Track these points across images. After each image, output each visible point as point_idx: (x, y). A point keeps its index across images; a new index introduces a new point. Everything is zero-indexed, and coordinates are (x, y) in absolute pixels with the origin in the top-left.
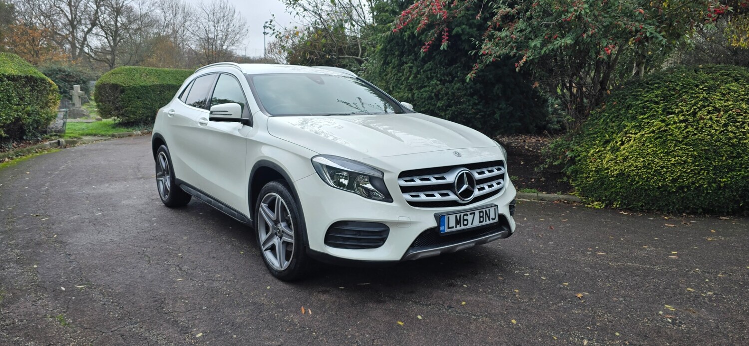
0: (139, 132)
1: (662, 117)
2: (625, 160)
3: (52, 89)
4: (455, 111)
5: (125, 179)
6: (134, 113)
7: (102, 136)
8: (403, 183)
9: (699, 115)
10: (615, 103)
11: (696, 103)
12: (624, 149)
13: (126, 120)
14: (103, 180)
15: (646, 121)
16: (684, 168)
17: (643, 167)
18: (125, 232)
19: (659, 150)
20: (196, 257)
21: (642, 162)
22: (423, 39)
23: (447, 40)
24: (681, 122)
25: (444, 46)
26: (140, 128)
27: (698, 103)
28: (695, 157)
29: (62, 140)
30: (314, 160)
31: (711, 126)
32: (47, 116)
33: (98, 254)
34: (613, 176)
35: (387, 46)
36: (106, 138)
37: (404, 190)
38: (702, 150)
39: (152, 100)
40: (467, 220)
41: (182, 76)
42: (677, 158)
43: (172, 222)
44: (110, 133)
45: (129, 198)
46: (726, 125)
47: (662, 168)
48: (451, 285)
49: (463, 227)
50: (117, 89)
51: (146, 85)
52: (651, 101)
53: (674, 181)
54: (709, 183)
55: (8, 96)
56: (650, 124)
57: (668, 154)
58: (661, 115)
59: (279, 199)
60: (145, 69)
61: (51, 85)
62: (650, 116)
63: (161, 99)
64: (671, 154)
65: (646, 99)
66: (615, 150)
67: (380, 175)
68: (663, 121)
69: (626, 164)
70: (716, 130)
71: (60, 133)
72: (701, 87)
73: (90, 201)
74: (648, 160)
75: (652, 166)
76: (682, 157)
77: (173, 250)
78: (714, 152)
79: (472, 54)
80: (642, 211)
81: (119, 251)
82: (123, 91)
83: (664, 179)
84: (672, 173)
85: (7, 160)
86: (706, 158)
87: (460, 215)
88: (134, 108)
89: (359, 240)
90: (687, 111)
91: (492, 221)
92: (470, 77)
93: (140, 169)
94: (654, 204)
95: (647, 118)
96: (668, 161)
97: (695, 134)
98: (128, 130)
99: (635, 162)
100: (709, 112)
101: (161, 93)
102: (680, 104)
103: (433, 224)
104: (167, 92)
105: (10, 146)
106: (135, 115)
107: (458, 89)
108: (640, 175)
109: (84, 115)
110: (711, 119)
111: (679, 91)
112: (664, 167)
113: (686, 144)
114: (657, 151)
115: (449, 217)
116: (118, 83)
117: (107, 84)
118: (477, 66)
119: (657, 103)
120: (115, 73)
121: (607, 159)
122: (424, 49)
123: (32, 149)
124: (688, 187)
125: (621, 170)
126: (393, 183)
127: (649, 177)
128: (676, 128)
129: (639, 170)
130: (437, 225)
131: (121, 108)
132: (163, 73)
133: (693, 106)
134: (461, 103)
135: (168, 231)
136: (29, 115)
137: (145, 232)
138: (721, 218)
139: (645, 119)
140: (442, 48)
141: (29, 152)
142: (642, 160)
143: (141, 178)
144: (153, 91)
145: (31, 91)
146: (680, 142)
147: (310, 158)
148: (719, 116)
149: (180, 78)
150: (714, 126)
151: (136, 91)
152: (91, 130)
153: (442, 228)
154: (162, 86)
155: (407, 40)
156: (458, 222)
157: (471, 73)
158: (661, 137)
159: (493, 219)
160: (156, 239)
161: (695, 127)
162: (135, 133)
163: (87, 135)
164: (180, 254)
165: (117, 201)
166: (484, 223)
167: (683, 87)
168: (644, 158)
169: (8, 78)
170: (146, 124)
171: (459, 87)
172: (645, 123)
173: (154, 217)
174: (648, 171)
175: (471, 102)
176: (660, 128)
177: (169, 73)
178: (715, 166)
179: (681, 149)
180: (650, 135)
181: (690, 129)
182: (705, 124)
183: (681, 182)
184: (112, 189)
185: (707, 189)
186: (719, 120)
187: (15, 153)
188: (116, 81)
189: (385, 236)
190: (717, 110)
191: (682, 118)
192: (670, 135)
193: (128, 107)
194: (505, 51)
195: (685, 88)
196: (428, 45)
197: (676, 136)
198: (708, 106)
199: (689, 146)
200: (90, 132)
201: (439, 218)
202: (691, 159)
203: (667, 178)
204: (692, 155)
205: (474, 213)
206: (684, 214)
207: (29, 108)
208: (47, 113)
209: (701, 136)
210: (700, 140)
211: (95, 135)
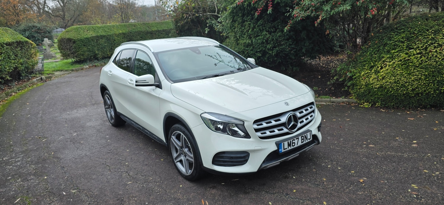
0: (87, 66)
1: (406, 51)
2: (383, 78)
3: (33, 46)
4: (278, 50)
5: (85, 105)
6: (83, 55)
7: (66, 71)
8: (256, 127)
9: (429, 49)
10: (376, 42)
11: (427, 42)
12: (382, 72)
13: (79, 59)
14: (73, 107)
15: (396, 54)
16: (419, 82)
17: (395, 82)
18: (92, 148)
19: (404, 72)
20: (136, 166)
21: (394, 79)
22: (256, 6)
23: (271, 7)
24: (418, 54)
25: (270, 11)
26: (88, 64)
27: (428, 42)
28: (426, 76)
29: (43, 77)
30: (202, 115)
31: (436, 56)
32: (32, 63)
33: (80, 166)
34: (376, 88)
35: (233, 10)
36: (68, 72)
37: (257, 130)
38: (430, 71)
39: (92, 46)
40: (294, 143)
41: (109, 29)
42: (415, 77)
43: (119, 139)
44: (71, 68)
45: (90, 120)
47: (406, 83)
48: (286, 177)
49: (292, 147)
50: (71, 41)
51: (88, 37)
52: (399, 41)
53: (413, 90)
54: (434, 91)
55: (8, 55)
56: (398, 56)
57: (409, 74)
58: (406, 50)
59: (182, 136)
60: (86, 27)
61: (32, 44)
62: (398, 51)
63: (98, 45)
64: (411, 74)
66: (377, 72)
67: (242, 123)
68: (407, 54)
69: (384, 81)
70: (439, 59)
71: (41, 72)
72: (430, 31)
73: (68, 124)
74: (398, 78)
75: (400, 82)
76: (418, 76)
77: (122, 160)
78: (438, 72)
79: (287, 15)
80: (394, 108)
81: (92, 163)
82: (74, 42)
83: (407, 89)
84: (412, 86)
85: (13, 94)
86: (433, 76)
87: (290, 141)
88: (83, 52)
89: (232, 162)
90: (422, 47)
91: (309, 141)
92: (287, 29)
93: (93, 97)
94: (401, 104)
95: (397, 52)
96: (410, 79)
97: (426, 62)
98: (80, 66)
99: (390, 79)
100: (435, 47)
101: (97, 41)
102: (417, 43)
103: (275, 148)
104: (101, 40)
105: (14, 84)
106: (84, 56)
107: (280, 36)
108: (392, 88)
109: (53, 57)
110: (436, 51)
111: (417, 34)
112: (407, 82)
113: (421, 68)
114: (403, 73)
115: (284, 144)
116: (71, 37)
117: (65, 38)
118: (291, 22)
119: (403, 42)
120: (68, 31)
121: (372, 78)
122: (257, 13)
123: (27, 85)
124: (422, 93)
125: (381, 85)
126: (250, 127)
127: (398, 89)
128: (415, 58)
129: (392, 84)
130: (277, 149)
131: (75, 53)
132: (97, 28)
133: (425, 43)
134: (281, 45)
135: (117, 145)
136: (22, 64)
137: (104, 147)
138: (441, 111)
139: (396, 52)
140: (268, 12)
141: (26, 87)
142: (394, 78)
143: (95, 104)
144: (92, 40)
145: (21, 50)
146: (417, 67)
147: (200, 114)
148: (441, 50)
149: (107, 30)
150: (438, 56)
151: (82, 42)
152: (59, 67)
153: (280, 150)
154: (97, 37)
155: (246, 7)
156: (289, 145)
157: (287, 26)
158: (406, 64)
159: (309, 139)
160: (111, 152)
161: (426, 57)
162: (85, 67)
163: (57, 71)
164: (127, 164)
165: (83, 123)
166: (304, 142)
167: (419, 31)
168: (395, 77)
169: (6, 44)
170: (91, 60)
171: (280, 35)
172: (396, 55)
173: (107, 135)
174: (397, 85)
175: (288, 44)
176: (405, 58)
177: (100, 28)
178: (438, 80)
179: (418, 71)
180: (399, 63)
181: (423, 58)
182: (433, 55)
183: (417, 91)
184: (79, 113)
185: (433, 94)
186: (441, 52)
187: (17, 89)
188: (69, 36)
189: (248, 158)
191: (418, 51)
192: (411, 63)
193: (79, 52)
194: (308, 13)
195: (420, 32)
196: (260, 10)
197: (415, 63)
198: (435, 43)
199: (423, 69)
200: (58, 69)
201: (278, 144)
202: (424, 77)
203: (409, 88)
204: (424, 75)
205: (298, 138)
206: (419, 109)
207: (21, 61)
208: (32, 62)
209: (430, 62)
210: (429, 65)
211: (62, 71)
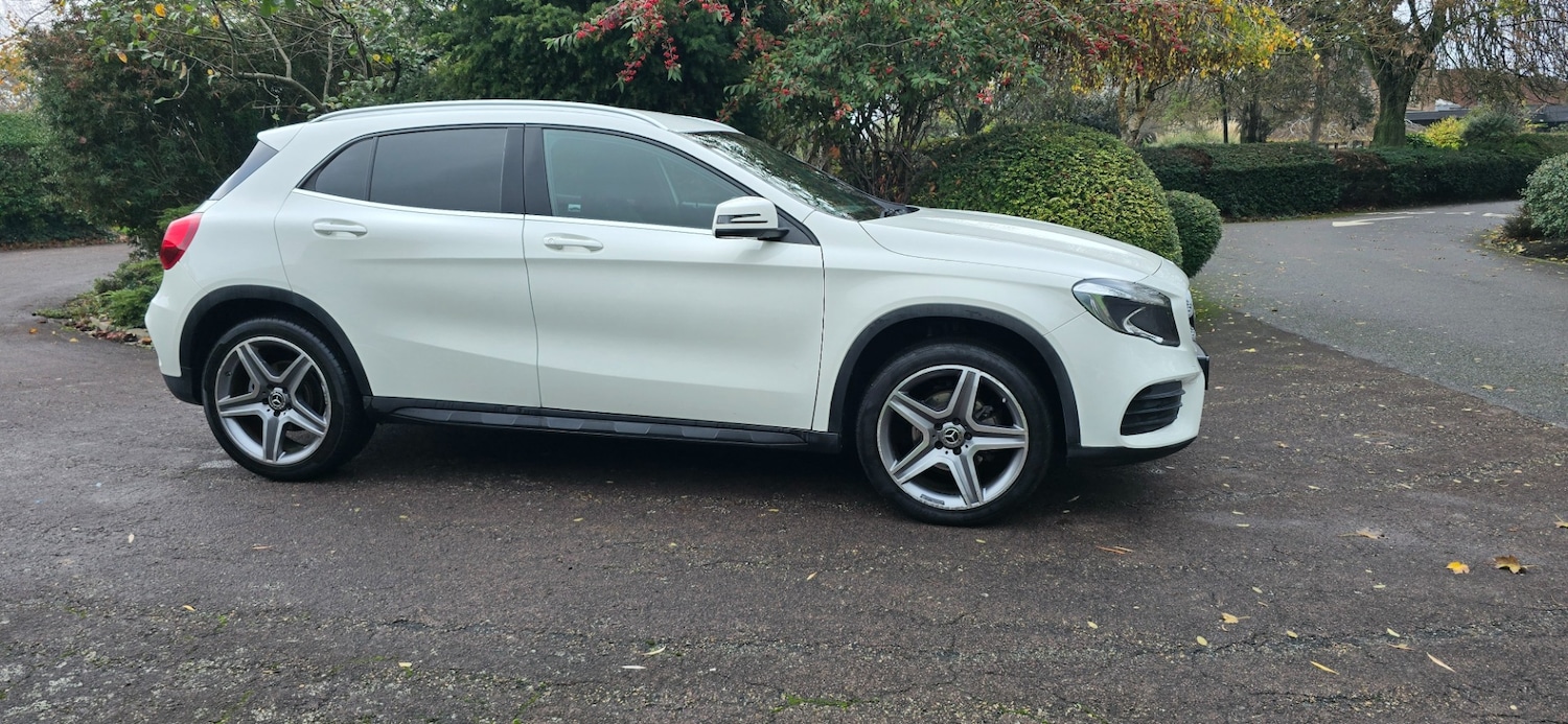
46: (1119, 210)
58: (1044, 197)
65: (1015, 174)
68: (1048, 206)
190: (1106, 189)
191: (1072, 201)
198: (1096, 182)
